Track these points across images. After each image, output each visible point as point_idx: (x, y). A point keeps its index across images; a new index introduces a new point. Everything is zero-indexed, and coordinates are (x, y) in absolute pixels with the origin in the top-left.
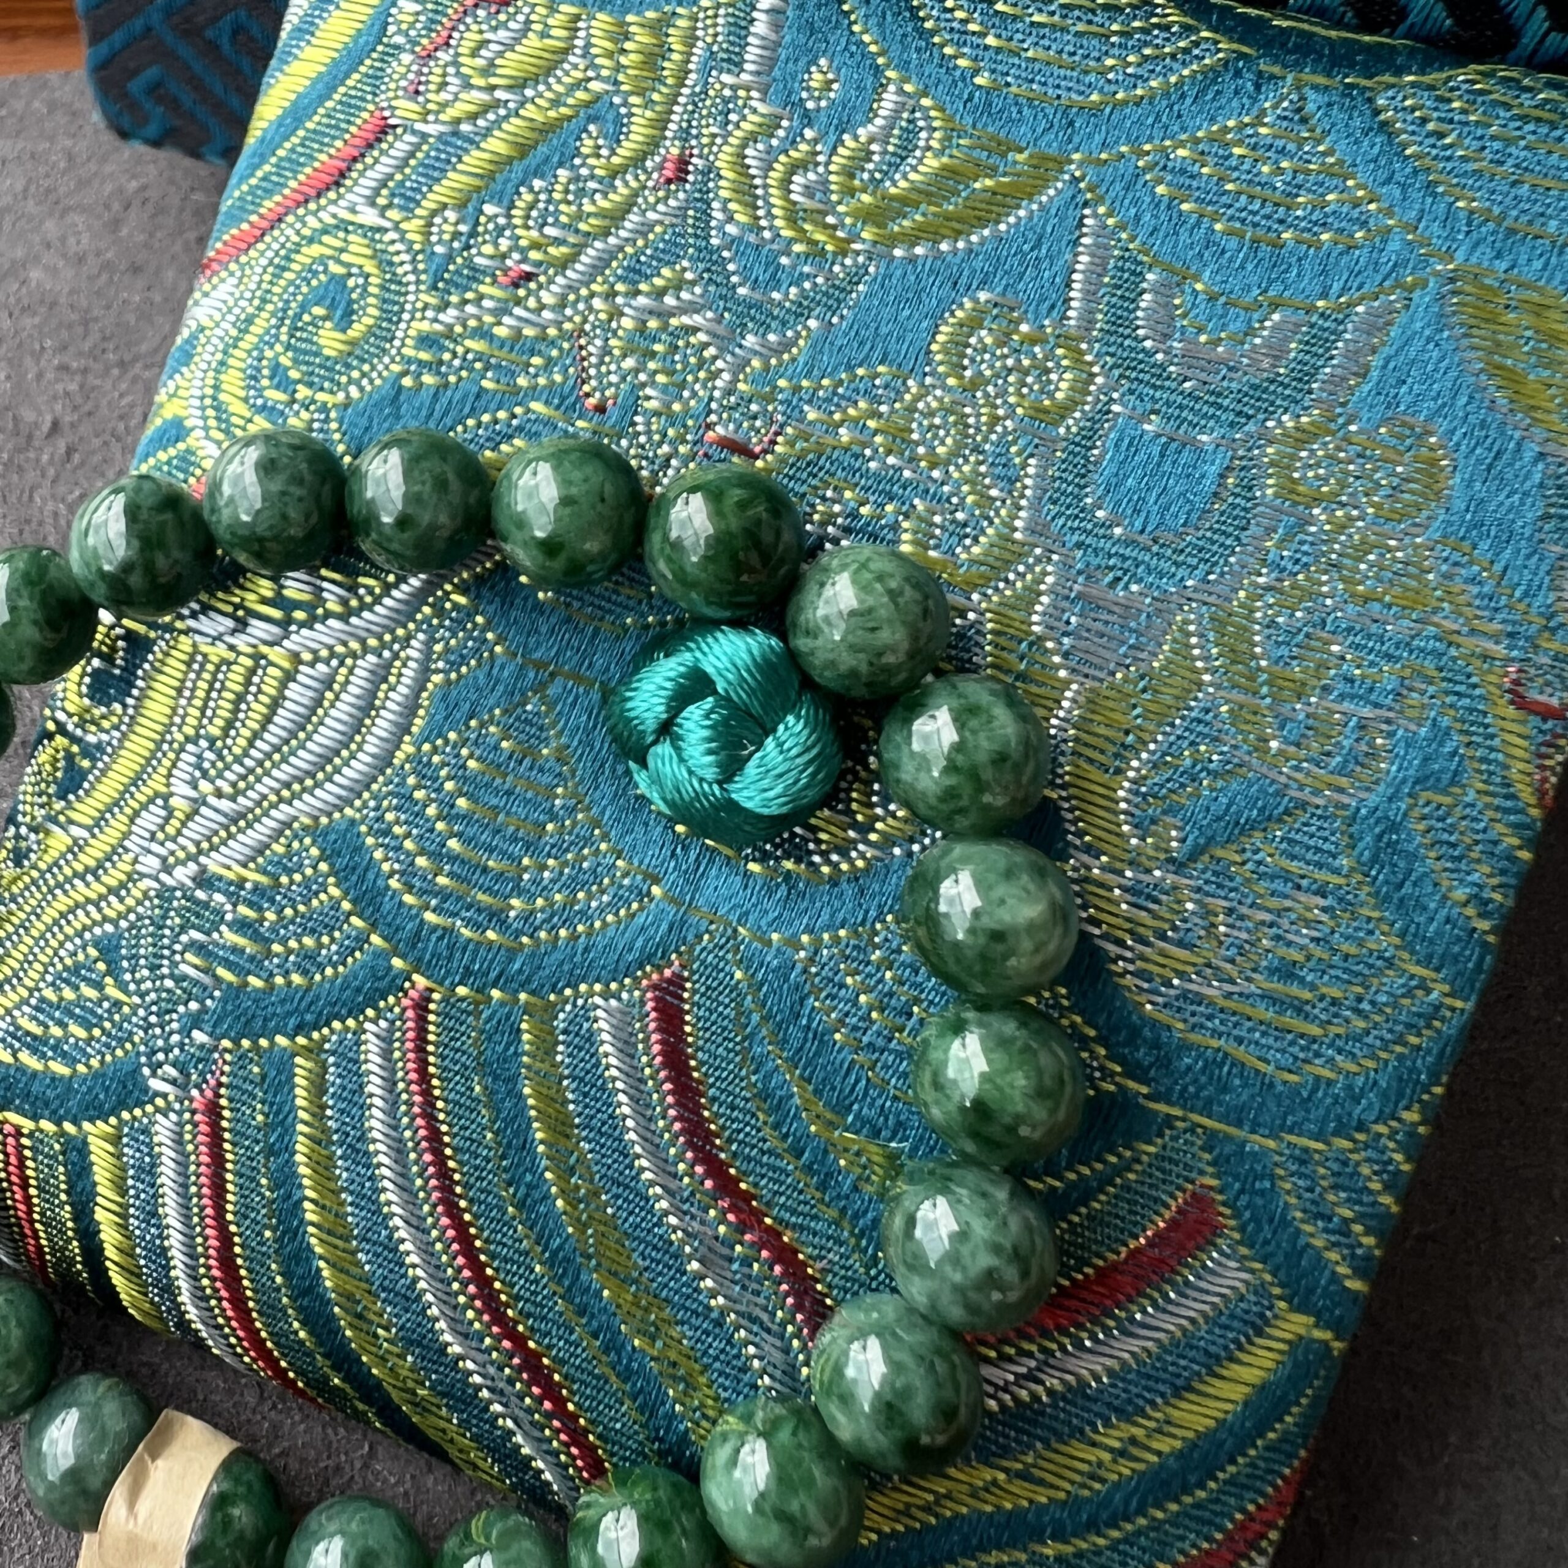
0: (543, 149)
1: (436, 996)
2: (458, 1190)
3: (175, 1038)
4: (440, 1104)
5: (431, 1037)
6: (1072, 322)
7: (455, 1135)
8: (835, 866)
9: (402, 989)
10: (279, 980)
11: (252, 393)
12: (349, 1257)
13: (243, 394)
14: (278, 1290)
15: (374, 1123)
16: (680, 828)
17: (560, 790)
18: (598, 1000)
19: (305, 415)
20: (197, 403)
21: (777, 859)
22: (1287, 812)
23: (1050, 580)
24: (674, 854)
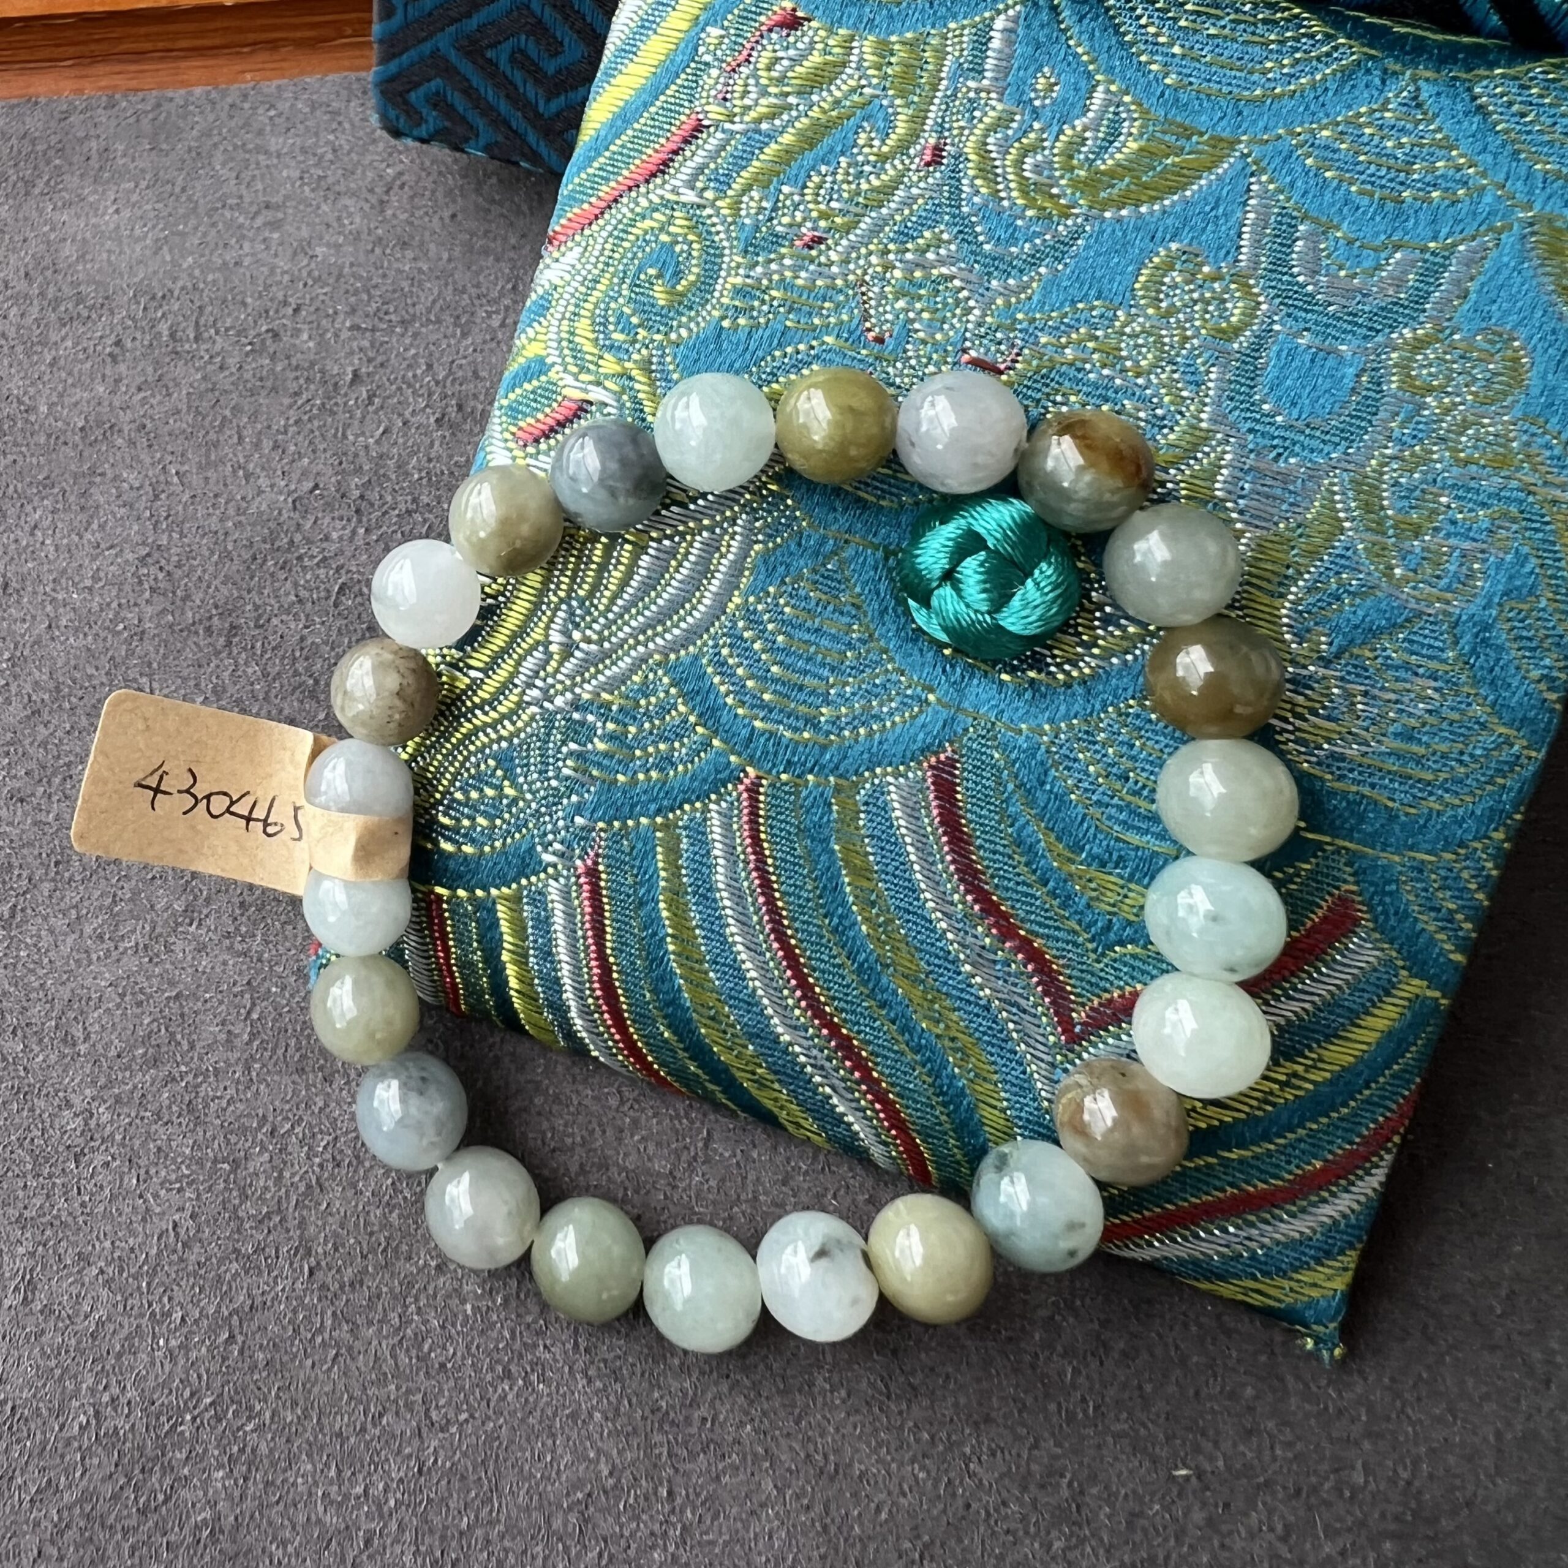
0: (827, 141)
1: (765, 782)
2: (786, 922)
3: (561, 823)
4: (770, 861)
5: (762, 813)
6: (1243, 264)
7: (783, 883)
8: (1067, 673)
9: (738, 778)
10: (641, 776)
11: (601, 336)
12: (703, 976)
13: (592, 336)
14: (649, 1003)
15: (719, 877)
16: (947, 652)
18: (890, 779)
19: (644, 351)
20: (555, 345)
21: (1023, 671)
22: (1408, 620)
23: (1228, 457)
24: (944, 671)
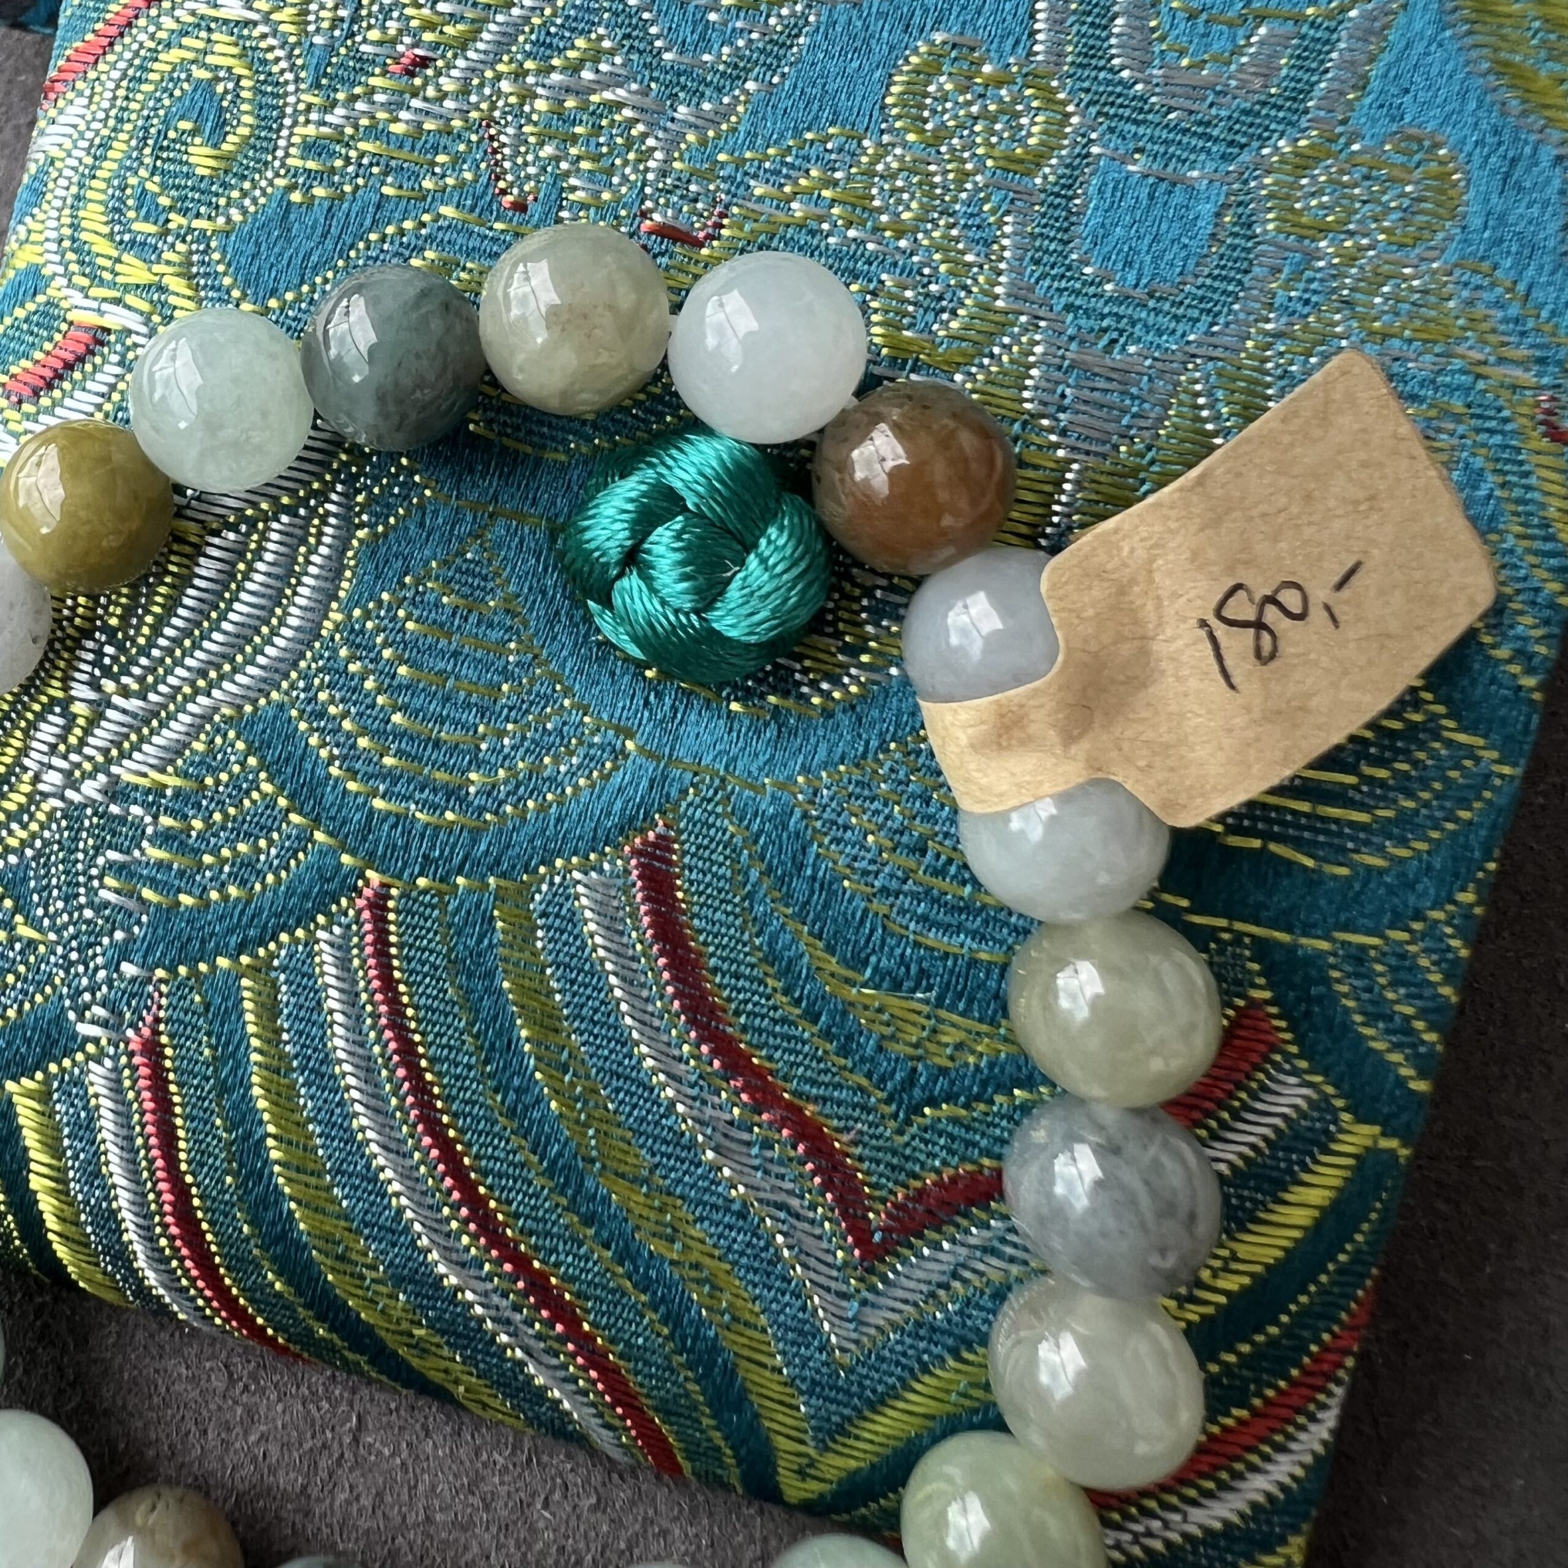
1: (394, 892)
2: (439, 1104)
3: (102, 975)
4: (410, 1012)
5: (393, 939)
6: (1039, 58)
7: (431, 1044)
8: (827, 695)
9: (355, 888)
10: (214, 895)
11: (117, 228)
12: (324, 1194)
13: (106, 230)
14: (247, 1240)
15: (337, 1042)
16: (651, 673)
17: (512, 645)
18: (577, 875)
19: (180, 247)
20: (54, 247)
21: (762, 696)
23: (1039, 349)
24: (647, 703)
